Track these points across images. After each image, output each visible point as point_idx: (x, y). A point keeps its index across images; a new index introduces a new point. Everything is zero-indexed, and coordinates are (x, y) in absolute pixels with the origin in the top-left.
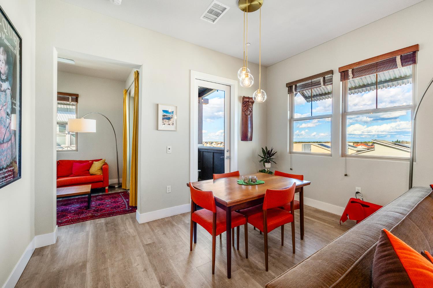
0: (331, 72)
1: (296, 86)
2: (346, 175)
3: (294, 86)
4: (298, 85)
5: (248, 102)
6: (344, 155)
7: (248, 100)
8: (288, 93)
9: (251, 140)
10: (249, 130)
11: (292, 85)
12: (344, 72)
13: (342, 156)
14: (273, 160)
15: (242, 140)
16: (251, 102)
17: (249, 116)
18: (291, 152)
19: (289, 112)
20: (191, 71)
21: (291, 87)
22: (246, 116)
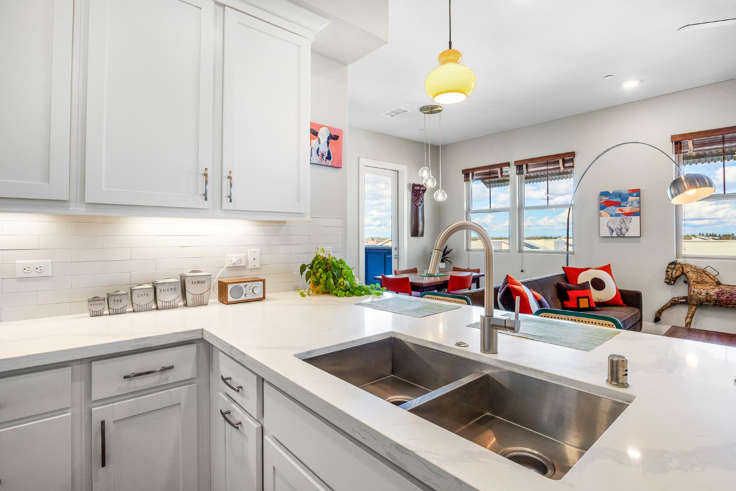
0: (508, 164)
1: (473, 174)
2: (522, 271)
3: (471, 174)
4: (475, 173)
5: (419, 190)
6: (520, 251)
7: (419, 188)
8: (465, 181)
9: (423, 236)
10: (420, 223)
11: (468, 172)
12: (519, 166)
13: (519, 252)
14: (448, 259)
15: (412, 236)
16: (422, 190)
17: (420, 207)
18: (468, 250)
19: (465, 203)
20: (360, 158)
21: (467, 174)
22: (417, 207)
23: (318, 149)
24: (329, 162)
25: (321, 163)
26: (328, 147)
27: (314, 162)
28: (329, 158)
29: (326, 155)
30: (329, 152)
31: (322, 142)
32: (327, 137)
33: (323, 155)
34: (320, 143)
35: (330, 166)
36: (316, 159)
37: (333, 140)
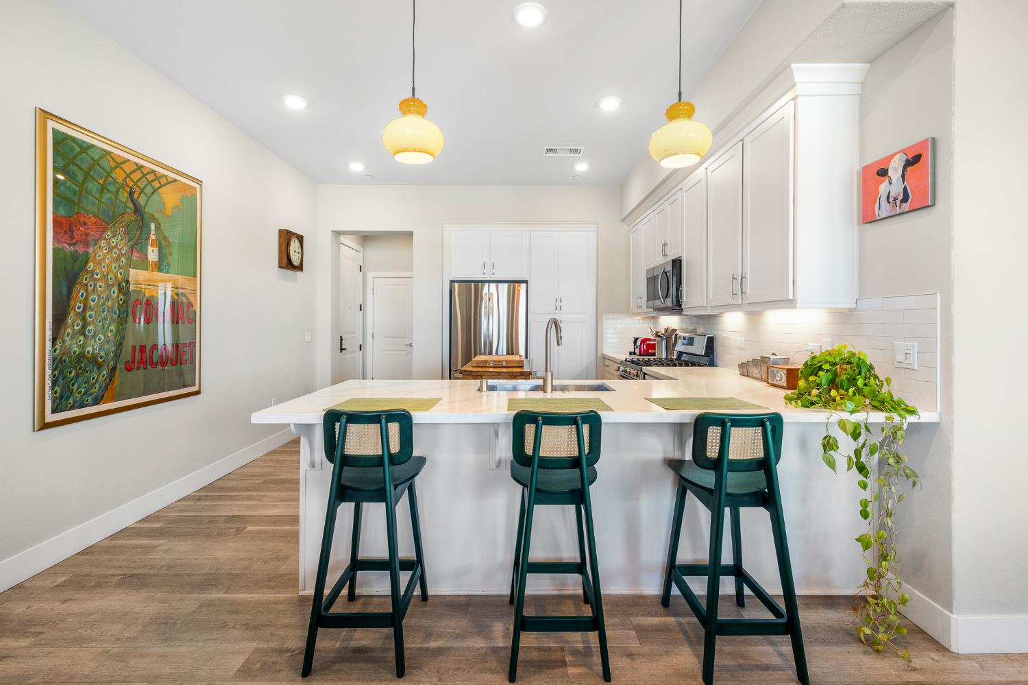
23: (889, 193)
24: (906, 206)
25: (893, 213)
26: (904, 182)
27: (883, 217)
28: (905, 199)
29: (901, 197)
30: (905, 190)
31: (894, 181)
32: (902, 165)
33: (895, 199)
34: (891, 184)
35: (907, 212)
36: (886, 210)
37: (911, 168)
